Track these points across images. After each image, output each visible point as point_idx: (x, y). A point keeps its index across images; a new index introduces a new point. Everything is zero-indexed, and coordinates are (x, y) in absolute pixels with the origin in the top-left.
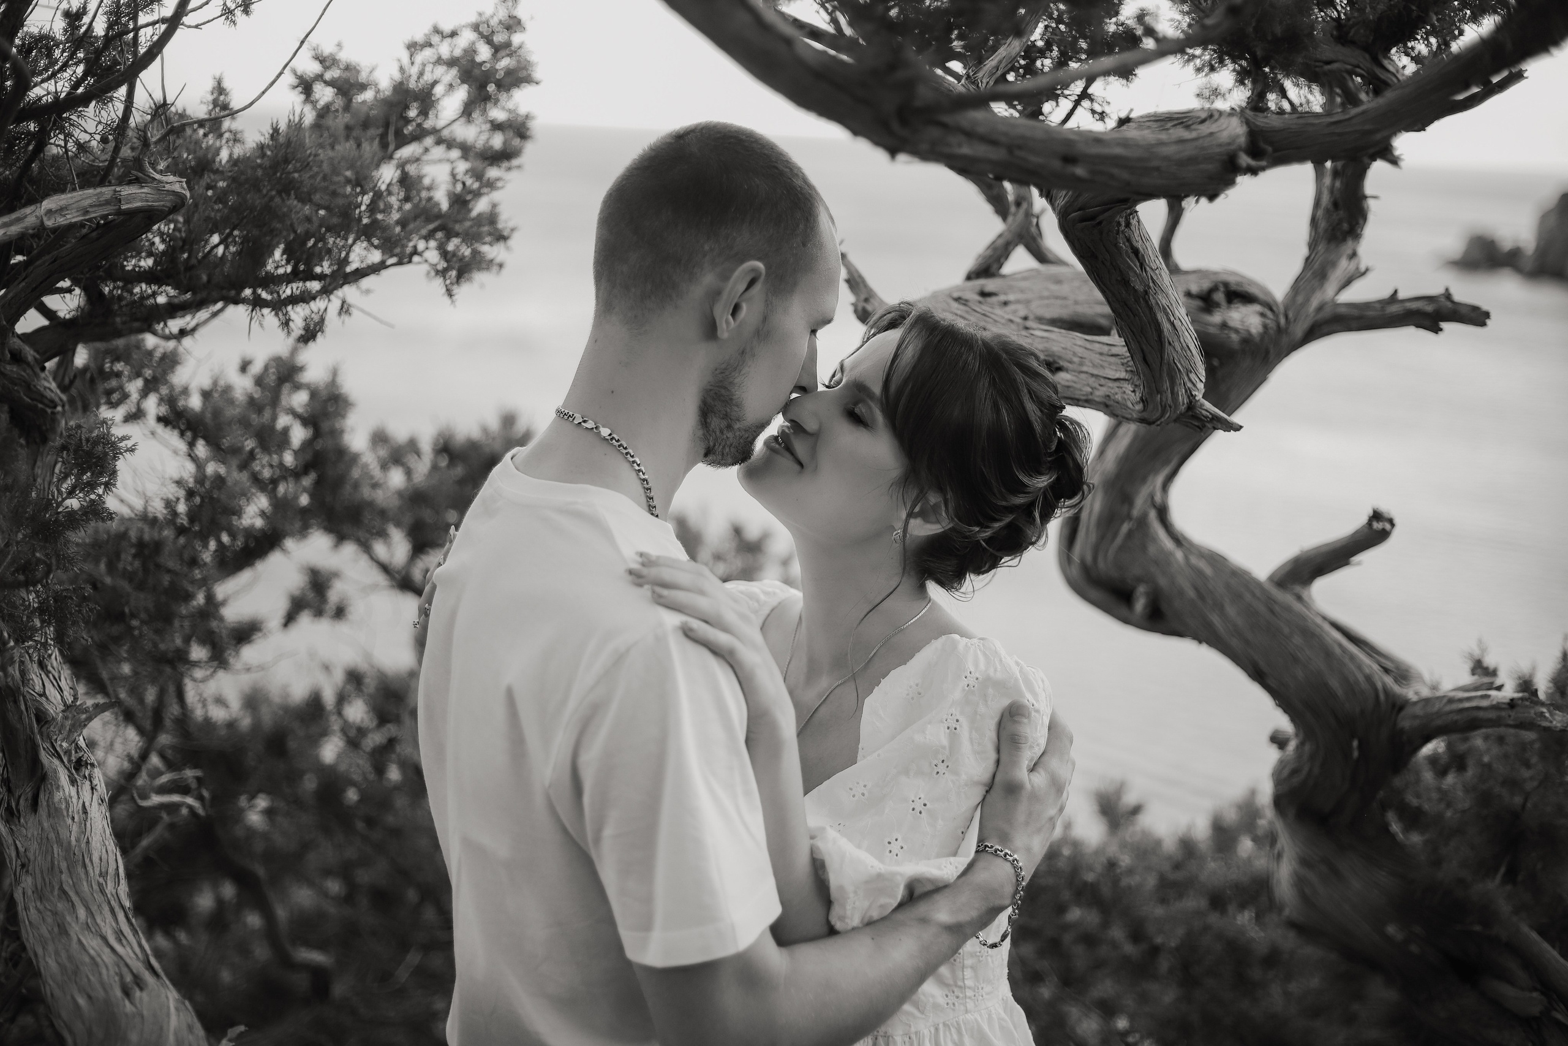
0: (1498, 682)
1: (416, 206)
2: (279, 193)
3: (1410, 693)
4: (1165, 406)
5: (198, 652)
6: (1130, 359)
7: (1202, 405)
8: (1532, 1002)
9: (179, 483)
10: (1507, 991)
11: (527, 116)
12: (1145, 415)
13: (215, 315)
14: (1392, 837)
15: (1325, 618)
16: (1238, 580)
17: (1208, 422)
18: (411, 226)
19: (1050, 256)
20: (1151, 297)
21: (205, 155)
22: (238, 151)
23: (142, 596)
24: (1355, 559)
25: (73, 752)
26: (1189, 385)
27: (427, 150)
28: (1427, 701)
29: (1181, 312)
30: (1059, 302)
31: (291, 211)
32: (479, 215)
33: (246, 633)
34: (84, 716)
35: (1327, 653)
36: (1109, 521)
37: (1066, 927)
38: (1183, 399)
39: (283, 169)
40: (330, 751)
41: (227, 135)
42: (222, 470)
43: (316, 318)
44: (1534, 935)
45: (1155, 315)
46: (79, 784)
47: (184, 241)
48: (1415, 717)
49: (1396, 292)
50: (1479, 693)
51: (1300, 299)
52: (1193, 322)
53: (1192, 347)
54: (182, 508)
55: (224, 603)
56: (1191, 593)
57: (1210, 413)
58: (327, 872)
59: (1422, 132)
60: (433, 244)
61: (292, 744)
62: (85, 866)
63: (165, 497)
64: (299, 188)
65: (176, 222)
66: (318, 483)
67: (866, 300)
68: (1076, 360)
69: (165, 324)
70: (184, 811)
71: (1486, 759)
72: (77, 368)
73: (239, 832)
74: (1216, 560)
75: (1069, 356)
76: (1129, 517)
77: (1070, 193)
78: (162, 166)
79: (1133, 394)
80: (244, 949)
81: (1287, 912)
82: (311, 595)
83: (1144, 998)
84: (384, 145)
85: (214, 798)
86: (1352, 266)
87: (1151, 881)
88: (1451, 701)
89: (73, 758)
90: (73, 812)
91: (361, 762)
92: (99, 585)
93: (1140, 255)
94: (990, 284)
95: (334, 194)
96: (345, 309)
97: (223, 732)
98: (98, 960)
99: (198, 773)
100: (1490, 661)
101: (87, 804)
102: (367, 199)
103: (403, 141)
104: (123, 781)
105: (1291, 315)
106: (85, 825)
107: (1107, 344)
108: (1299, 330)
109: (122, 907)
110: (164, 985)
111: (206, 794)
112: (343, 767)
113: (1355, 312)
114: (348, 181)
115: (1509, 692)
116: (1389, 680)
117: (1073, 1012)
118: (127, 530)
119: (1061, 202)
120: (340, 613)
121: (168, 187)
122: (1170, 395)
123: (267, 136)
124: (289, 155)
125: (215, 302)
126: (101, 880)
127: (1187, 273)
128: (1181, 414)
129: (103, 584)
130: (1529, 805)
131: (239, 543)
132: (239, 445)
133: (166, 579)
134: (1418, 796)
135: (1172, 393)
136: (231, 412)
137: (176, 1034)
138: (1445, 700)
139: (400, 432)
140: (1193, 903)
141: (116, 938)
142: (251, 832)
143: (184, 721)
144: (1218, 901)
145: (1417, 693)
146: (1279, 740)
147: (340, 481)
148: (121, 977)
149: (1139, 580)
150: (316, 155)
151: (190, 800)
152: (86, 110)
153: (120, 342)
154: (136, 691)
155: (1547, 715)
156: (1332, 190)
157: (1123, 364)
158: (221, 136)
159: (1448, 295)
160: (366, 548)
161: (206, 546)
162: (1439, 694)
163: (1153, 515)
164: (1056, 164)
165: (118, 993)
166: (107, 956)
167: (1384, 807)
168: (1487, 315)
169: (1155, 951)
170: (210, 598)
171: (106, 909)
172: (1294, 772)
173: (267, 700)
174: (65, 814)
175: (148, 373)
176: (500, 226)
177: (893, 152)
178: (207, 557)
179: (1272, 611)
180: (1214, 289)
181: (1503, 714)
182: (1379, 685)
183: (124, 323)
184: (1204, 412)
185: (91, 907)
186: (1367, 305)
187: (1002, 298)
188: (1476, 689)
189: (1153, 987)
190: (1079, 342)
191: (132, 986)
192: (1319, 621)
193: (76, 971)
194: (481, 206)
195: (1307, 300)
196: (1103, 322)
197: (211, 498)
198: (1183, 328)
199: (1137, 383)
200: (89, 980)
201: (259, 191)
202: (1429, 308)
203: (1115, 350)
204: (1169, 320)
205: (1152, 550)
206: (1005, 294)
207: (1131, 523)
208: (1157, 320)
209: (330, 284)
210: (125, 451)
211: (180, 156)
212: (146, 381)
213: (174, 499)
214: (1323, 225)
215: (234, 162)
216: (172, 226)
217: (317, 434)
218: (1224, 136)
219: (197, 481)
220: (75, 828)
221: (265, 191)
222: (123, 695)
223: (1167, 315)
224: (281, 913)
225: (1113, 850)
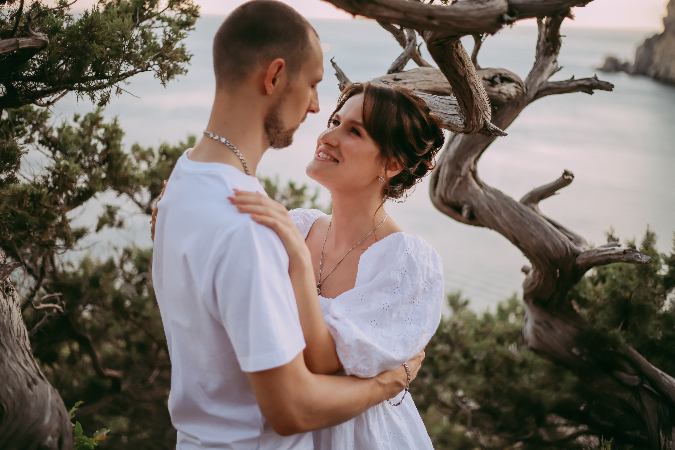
0: (619, 243)
1: (149, 46)
2: (89, 41)
3: (581, 249)
4: (474, 126)
5: (59, 242)
6: (459, 106)
7: (490, 125)
8: (635, 380)
9: (48, 169)
10: (624, 375)
11: (197, 7)
12: (466, 130)
13: (62, 96)
14: (574, 311)
15: (544, 217)
16: (507, 201)
17: (493, 132)
18: (147, 54)
19: (424, 63)
20: (467, 79)
21: (56, 25)
22: (71, 23)
23: (34, 218)
24: (557, 192)
25: (5, 285)
26: (484, 116)
27: (153, 22)
28: (588, 252)
29: (481, 85)
30: (428, 82)
31: (94, 48)
32: (177, 49)
33: (80, 234)
34: (9, 269)
35: (546, 233)
36: (451, 178)
37: (436, 353)
38: (482, 122)
39: (91, 30)
40: (118, 284)
41: (66, 17)
42: (67, 163)
43: (106, 95)
44: (635, 352)
45: (469, 86)
46: (7, 298)
47: (47, 62)
48: (583, 259)
49: (573, 77)
50: (611, 248)
51: (532, 81)
52: (486, 90)
53: (485, 100)
54: (50, 180)
55: (70, 221)
56: (487, 208)
57: (494, 129)
58: (118, 337)
59: (584, 7)
60: (156, 63)
61: (101, 282)
62: (10, 333)
63: (43, 175)
64: (97, 38)
65: (44, 54)
66: (110, 168)
67: (345, 83)
68: (435, 107)
69: (41, 99)
70: (55, 311)
71: (614, 277)
72: (3, 120)
73: (79, 320)
74: (497, 193)
75: (433, 105)
76: (460, 176)
77: (432, 33)
78: (37, 29)
79: (460, 121)
80: (83, 371)
81: (530, 344)
82: (107, 216)
83: (469, 382)
84: (134, 20)
85: (67, 305)
86: (555, 66)
87: (472, 332)
88: (599, 251)
89: (5, 287)
90: (5, 310)
91: (131, 289)
92: (15, 213)
93: (462, 60)
94: (398, 75)
95: (113, 41)
96: (119, 91)
97: (71, 277)
98: (17, 372)
99: (60, 294)
100: (615, 235)
101: (11, 307)
102: (127, 43)
103: (143, 18)
104: (28, 299)
105: (528, 88)
106: (10, 315)
107: (449, 100)
108: (532, 94)
109: (27, 350)
110: (45, 382)
111: (64, 303)
112: (123, 291)
113: (556, 86)
114: (119, 35)
115: (624, 247)
116: (572, 244)
117: (439, 388)
118: (26, 189)
119: (428, 37)
120: (120, 225)
121: (39, 38)
122: (476, 121)
123: (83, 16)
124: (93, 24)
125: (63, 90)
126: (18, 339)
127: (483, 69)
128: (481, 129)
129: (17, 213)
130: (633, 297)
131: (76, 195)
132: (75, 152)
133: (44, 210)
134: (585, 293)
135: (477, 120)
136: (71, 138)
137: (51, 404)
138: (596, 251)
139: (145, 146)
140: (490, 341)
141: (25, 363)
142: (85, 320)
143: (54, 272)
144: (500, 341)
145: (584, 249)
146: (525, 270)
147: (119, 167)
148: (27, 380)
149: (465, 202)
150: (104, 24)
151: (57, 306)
152: (3, 6)
153: (22, 108)
154: (33, 260)
155: (640, 256)
156: (545, 33)
157: (456, 108)
158: (63, 17)
159: (596, 78)
160: (131, 196)
161: (61, 196)
162: (594, 249)
163: (470, 174)
164: (425, 20)
165: (26, 386)
166: (21, 371)
167: (571, 298)
168: (613, 86)
169: (473, 362)
170: (64, 218)
171: (20, 351)
172: (532, 284)
173: (90, 263)
174: (2, 311)
175: (35, 122)
176: (186, 54)
177: (354, 14)
178: (62, 201)
179: (522, 215)
180: (495, 77)
181: (621, 256)
182: (568, 246)
183: (23, 99)
184: (491, 128)
185: (14, 350)
186: (561, 83)
187: (404, 81)
188: (609, 246)
189: (473, 378)
190: (437, 99)
191: (32, 383)
192: (542, 218)
193: (8, 378)
194: (177, 46)
195: (535, 81)
196: (448, 91)
197: (63, 175)
198: (481, 92)
199: (462, 116)
200: (13, 381)
201: (80, 40)
202: (588, 83)
203: (452, 102)
204: (475, 88)
205: (470, 189)
206: (405, 79)
207: (461, 178)
208: (470, 89)
209: (112, 80)
210: (24, 153)
211: (46, 26)
212: (34, 125)
213: (47, 176)
214: (542, 48)
215: (69, 28)
216: (42, 56)
217: (109, 147)
218: (498, 7)
219: (56, 168)
220: (6, 317)
221: (82, 41)
222: (27, 262)
223: (474, 86)
224: (99, 355)
225: (456, 319)
